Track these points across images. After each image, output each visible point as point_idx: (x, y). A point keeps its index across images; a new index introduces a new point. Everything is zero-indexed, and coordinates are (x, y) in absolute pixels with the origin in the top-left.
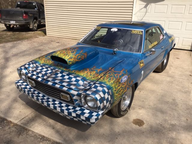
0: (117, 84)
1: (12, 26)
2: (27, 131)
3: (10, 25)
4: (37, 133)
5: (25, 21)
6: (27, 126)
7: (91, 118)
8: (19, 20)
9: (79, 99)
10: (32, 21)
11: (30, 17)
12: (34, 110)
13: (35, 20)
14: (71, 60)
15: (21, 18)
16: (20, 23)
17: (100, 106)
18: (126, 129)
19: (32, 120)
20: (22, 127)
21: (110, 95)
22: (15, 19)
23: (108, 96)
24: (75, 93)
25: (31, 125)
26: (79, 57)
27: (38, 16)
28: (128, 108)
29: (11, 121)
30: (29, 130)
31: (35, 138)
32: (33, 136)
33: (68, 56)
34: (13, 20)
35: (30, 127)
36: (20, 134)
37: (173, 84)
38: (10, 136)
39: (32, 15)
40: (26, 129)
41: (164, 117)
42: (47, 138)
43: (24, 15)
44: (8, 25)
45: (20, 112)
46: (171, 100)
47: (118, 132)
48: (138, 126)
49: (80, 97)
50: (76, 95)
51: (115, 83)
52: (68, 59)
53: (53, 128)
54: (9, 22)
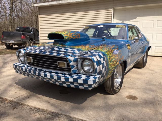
0: (110, 54)
1: (11, 45)
2: (22, 106)
3: (10, 44)
4: (32, 107)
5: (22, 40)
6: (22, 101)
7: (89, 80)
8: (17, 39)
9: (75, 65)
10: (28, 41)
11: (27, 38)
12: (29, 91)
13: (31, 41)
14: (67, 36)
15: (19, 38)
16: (18, 42)
17: (97, 68)
18: (121, 102)
19: (28, 97)
20: (17, 102)
21: (105, 61)
22: (14, 39)
23: (104, 61)
24: (72, 59)
25: (27, 101)
26: (74, 35)
27: (33, 38)
28: (119, 87)
29: (6, 99)
30: (24, 105)
31: (30, 110)
32: (28, 109)
33: (64, 32)
34: (13, 40)
35: (26, 102)
36: (15, 108)
37: (155, 75)
38: (5, 109)
39: (28, 36)
40: (21, 104)
41: (156, 94)
42: (42, 110)
43: (22, 36)
44: (8, 44)
45: (16, 92)
46: (158, 84)
47: (114, 104)
48: (132, 100)
49: (76, 63)
50: (73, 61)
51: (109, 53)
52: (64, 35)
53: (49, 103)
54: (9, 42)
